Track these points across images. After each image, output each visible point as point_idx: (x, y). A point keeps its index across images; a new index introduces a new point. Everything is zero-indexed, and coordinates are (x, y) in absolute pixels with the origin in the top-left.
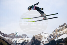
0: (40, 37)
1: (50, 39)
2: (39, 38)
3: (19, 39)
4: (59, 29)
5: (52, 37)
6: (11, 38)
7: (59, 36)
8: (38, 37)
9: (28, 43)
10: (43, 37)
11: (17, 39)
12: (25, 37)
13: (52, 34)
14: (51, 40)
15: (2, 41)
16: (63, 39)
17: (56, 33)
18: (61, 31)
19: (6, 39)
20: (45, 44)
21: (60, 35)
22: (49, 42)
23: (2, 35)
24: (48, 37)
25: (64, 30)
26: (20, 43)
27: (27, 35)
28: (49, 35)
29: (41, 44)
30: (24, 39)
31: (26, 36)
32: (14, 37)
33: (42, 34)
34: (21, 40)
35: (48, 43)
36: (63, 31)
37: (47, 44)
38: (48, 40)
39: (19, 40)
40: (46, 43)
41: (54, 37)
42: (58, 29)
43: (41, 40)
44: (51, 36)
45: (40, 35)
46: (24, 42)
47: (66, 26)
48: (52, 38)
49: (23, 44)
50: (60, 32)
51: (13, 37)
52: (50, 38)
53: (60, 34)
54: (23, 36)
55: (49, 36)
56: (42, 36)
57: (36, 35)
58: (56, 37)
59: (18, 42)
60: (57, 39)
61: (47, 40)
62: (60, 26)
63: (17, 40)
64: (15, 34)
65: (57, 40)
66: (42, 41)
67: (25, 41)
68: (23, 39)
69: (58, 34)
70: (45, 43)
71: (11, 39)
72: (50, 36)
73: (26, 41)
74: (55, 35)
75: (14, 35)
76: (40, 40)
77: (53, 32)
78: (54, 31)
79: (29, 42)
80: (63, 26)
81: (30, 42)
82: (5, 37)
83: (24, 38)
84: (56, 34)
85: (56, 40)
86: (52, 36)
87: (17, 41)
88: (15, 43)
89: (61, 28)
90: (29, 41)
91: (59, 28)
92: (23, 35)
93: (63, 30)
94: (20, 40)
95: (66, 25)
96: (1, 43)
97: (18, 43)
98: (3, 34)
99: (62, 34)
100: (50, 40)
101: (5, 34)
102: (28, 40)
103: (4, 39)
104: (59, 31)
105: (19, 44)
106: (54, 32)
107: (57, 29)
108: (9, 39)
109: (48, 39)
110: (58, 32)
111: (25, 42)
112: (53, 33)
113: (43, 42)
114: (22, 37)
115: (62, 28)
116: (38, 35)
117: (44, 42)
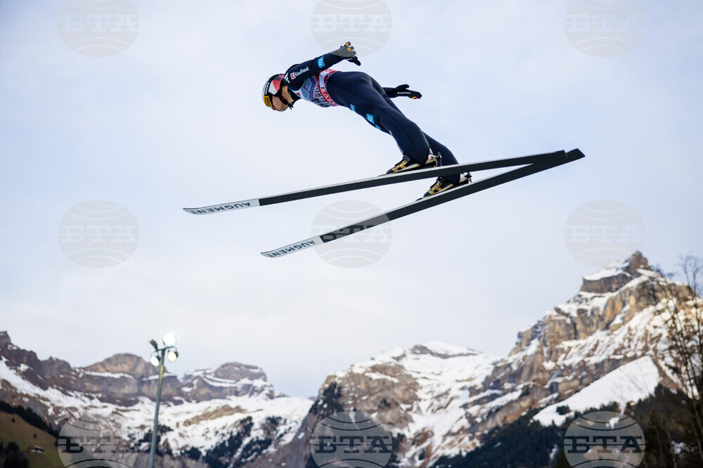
0: (389, 395)
1: (491, 414)
2: (385, 405)
3: (186, 406)
4: (581, 312)
5: (516, 395)
6: (108, 399)
7: (583, 384)
8: (370, 392)
9: (271, 449)
10: (420, 394)
11: (169, 415)
12: (251, 391)
13: (515, 360)
14: (498, 420)
15: (22, 432)
16: (623, 407)
17: (553, 355)
18: (600, 335)
19: (57, 410)
20: (443, 460)
21: (589, 374)
22: (483, 438)
23: (23, 367)
24: (473, 391)
25: (632, 324)
26: (194, 453)
27: (261, 375)
28: (480, 371)
29: (404, 461)
30: (238, 409)
31: (258, 383)
32: (141, 394)
33: (410, 357)
34: (207, 416)
35: (467, 445)
36: (619, 337)
37: (459, 456)
38: (471, 418)
39: (188, 423)
40: (452, 452)
41: (526, 392)
42: (572, 309)
43: (405, 420)
44: (498, 384)
45: (397, 370)
46: (235, 441)
47: (644, 285)
48: (510, 404)
49: (224, 460)
50: (591, 340)
51: (127, 390)
52: (493, 397)
53: (594, 360)
54: (227, 383)
55: (486, 386)
56: (414, 386)
57: (352, 376)
58: (553, 388)
59: (174, 441)
60: (562, 411)
61: (465, 423)
62: (588, 286)
63: (164, 421)
64: (149, 365)
65: (560, 420)
66: (410, 432)
67: (247, 425)
68: (227, 410)
69: (574, 360)
70: (442, 448)
71: (111, 408)
72: (494, 383)
73: (257, 433)
74: (542, 370)
75: (140, 370)
76: (389, 415)
77: (519, 347)
78: (535, 332)
79: (288, 438)
80: (623, 279)
81: (295, 443)
82: (44, 387)
83: (233, 402)
84: (549, 365)
85: (548, 417)
86: (515, 376)
87: (165, 429)
88: (144, 445)
89: (600, 302)
90: (281, 429)
91: (579, 299)
92: (226, 371)
93: (618, 321)
94: (197, 419)
95: (646, 275)
96: (13, 447)
97: (176, 452)
98: (30, 357)
99: (614, 364)
100: (490, 424)
101: (51, 362)
102: (273, 422)
103: (38, 411)
104: (576, 336)
105: (190, 463)
106: (535, 344)
107: (565, 308)
108: (91, 412)
109: (473, 410)
110: (565, 344)
111: (246, 441)
112: (520, 356)
113: (423, 436)
114: (220, 393)
115: (612, 304)
116: (374, 369)
117: (437, 440)
